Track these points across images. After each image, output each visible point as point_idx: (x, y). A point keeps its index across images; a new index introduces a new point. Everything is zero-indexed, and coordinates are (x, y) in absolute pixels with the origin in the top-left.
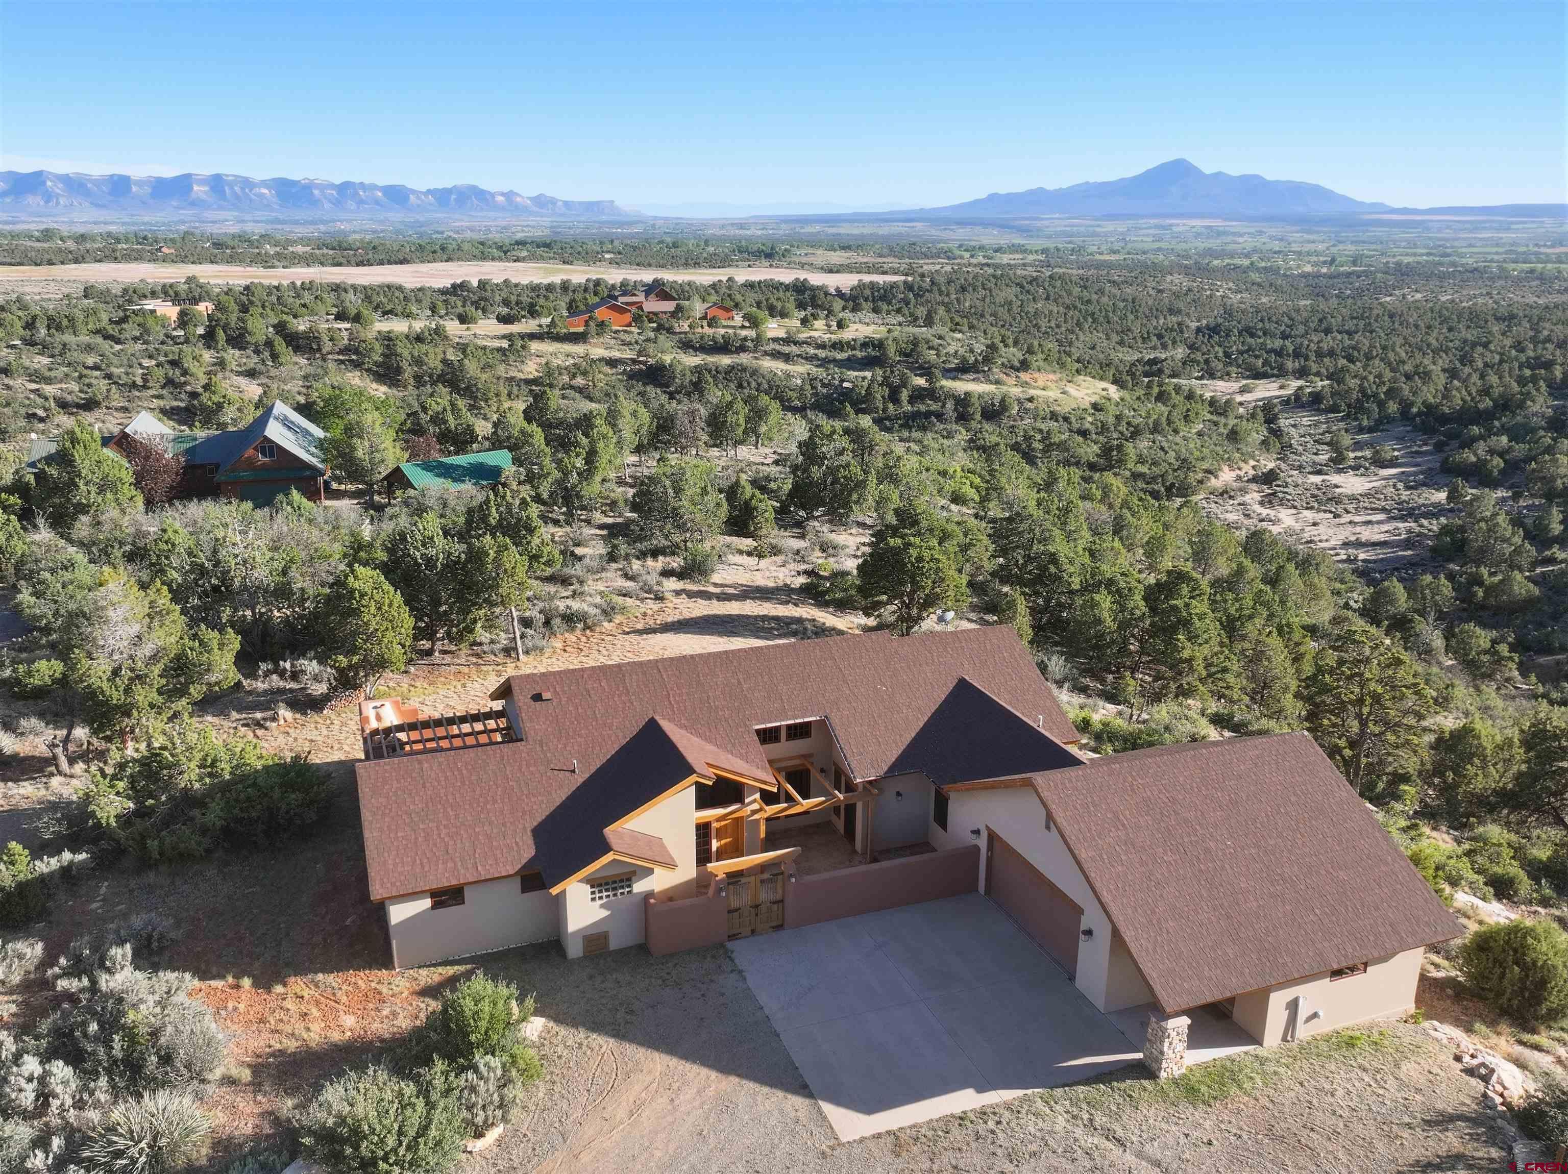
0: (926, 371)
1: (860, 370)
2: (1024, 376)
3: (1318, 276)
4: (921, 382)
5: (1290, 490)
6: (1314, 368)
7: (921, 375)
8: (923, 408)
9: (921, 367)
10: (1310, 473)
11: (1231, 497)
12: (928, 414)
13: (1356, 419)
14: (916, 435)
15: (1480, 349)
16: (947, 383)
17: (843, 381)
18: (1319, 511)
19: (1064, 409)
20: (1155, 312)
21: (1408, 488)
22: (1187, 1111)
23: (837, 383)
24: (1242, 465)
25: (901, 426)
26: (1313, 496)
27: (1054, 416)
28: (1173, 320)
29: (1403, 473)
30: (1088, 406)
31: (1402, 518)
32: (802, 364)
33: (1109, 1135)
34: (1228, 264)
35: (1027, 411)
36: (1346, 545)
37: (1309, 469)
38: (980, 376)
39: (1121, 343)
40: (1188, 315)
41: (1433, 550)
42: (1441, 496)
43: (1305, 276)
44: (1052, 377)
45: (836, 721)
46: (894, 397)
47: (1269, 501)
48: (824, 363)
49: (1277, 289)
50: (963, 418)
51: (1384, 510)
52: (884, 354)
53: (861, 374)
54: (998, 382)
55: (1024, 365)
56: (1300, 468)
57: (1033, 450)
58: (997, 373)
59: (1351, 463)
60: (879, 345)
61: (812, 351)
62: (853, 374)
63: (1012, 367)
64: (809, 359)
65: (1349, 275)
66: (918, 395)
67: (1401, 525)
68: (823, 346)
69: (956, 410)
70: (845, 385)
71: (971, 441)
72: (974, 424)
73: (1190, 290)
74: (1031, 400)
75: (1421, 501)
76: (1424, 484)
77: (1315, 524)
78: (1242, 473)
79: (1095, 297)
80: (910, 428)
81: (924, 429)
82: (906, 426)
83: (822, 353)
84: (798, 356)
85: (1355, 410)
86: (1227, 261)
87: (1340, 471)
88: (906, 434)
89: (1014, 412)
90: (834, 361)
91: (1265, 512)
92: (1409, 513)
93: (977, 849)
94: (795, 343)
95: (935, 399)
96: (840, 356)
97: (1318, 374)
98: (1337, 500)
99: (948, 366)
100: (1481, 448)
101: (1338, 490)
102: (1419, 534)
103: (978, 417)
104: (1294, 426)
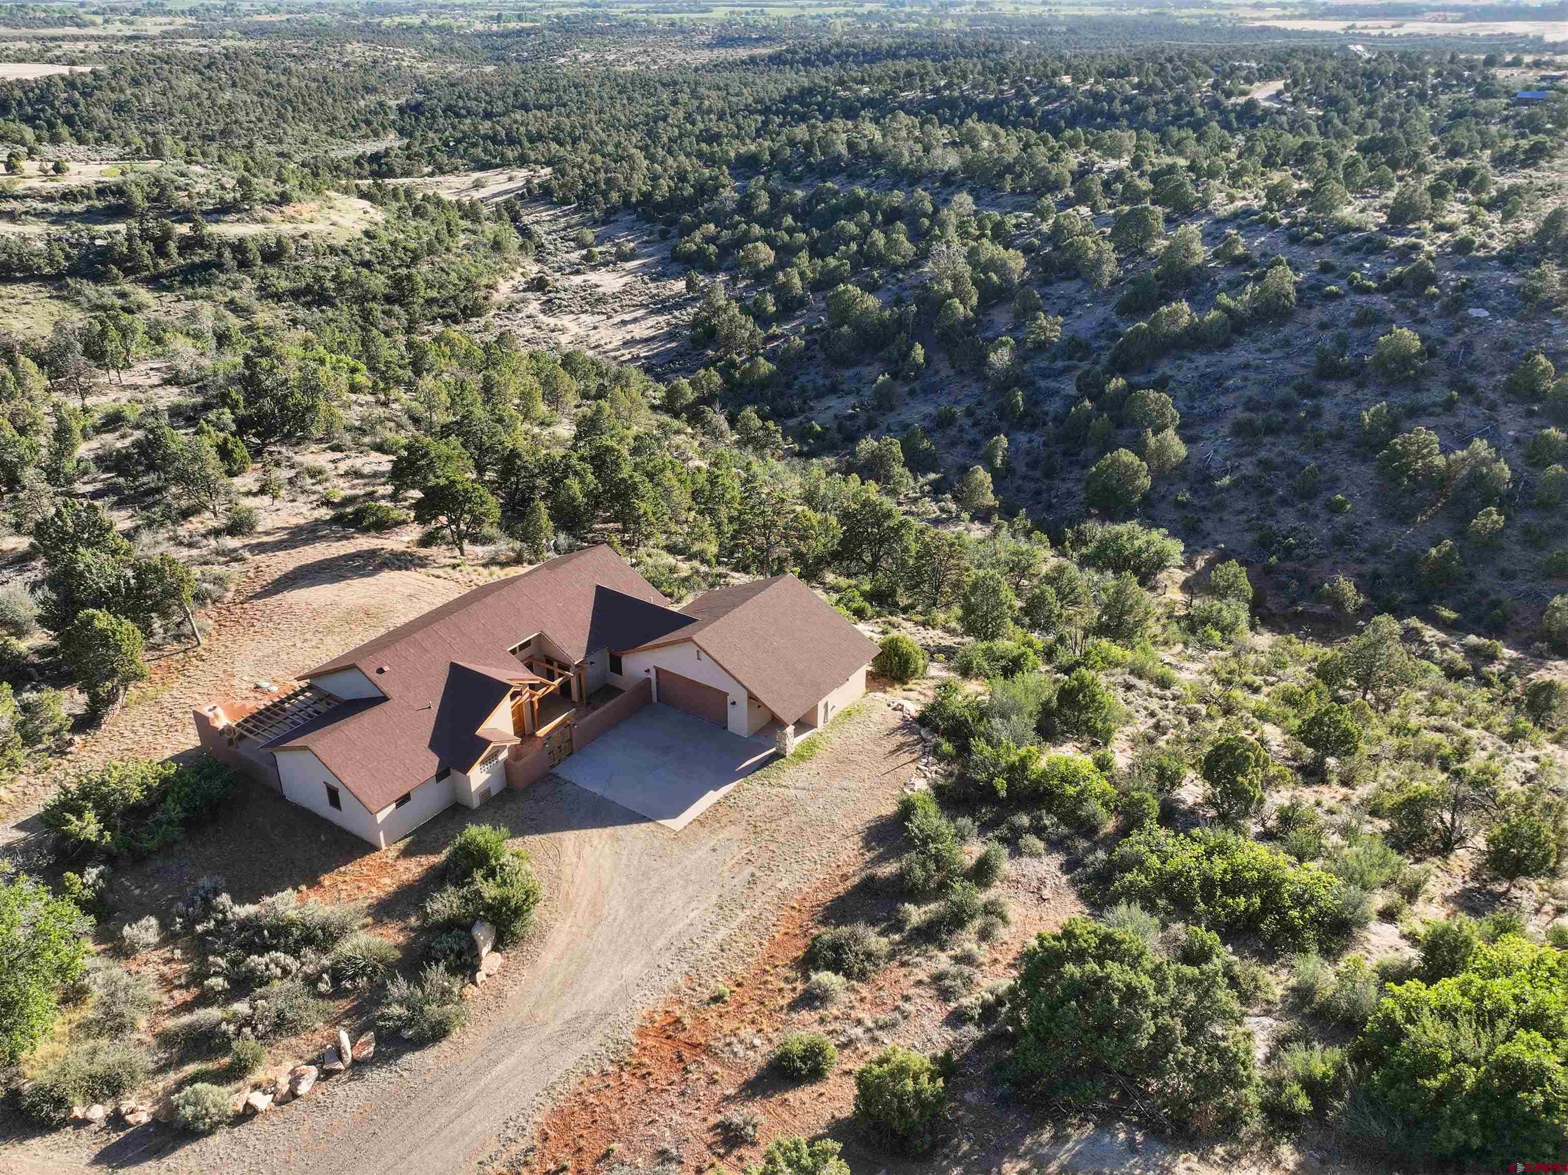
0: (184, 216)
1: (107, 223)
2: (288, 210)
3: (491, 35)
4: (184, 229)
5: (562, 295)
6: (532, 155)
7: (181, 222)
8: (197, 259)
9: (176, 213)
10: (571, 273)
11: (518, 311)
12: (206, 266)
13: (587, 210)
14: (202, 290)
15: (661, 124)
16: (212, 229)
17: (93, 238)
18: (593, 313)
19: (340, 241)
20: (351, 92)
21: (653, 280)
22: (803, 765)
23: (87, 241)
24: (513, 274)
25: (181, 282)
26: (583, 298)
27: (332, 250)
28: (372, 99)
29: (644, 265)
30: (359, 235)
31: (658, 312)
32: (34, 223)
33: (781, 786)
34: (400, 24)
35: (305, 248)
36: (626, 344)
37: (568, 270)
38: (244, 215)
39: (332, 133)
40: (384, 92)
41: (693, 340)
42: (680, 285)
43: (479, 35)
44: (313, 205)
45: (548, 633)
46: (161, 250)
47: (549, 307)
48: (60, 218)
49: (459, 54)
50: (244, 265)
51: (642, 306)
52: (130, 202)
53: (111, 227)
54: (264, 221)
55: (284, 199)
56: (560, 269)
57: (326, 290)
58: (259, 210)
59: (599, 258)
60: (119, 191)
61: (40, 206)
62: (103, 229)
63: (272, 202)
64: (41, 215)
65: (519, 33)
66: (187, 245)
67: (661, 319)
68: (50, 198)
69: (234, 258)
70: (98, 242)
71: (260, 289)
72: (257, 270)
73: (375, 62)
74: (305, 236)
75: (668, 293)
76: (664, 275)
77: (595, 328)
78: (515, 283)
79: (283, 79)
80: (192, 284)
81: (207, 283)
82: (185, 282)
83: (54, 207)
84: (27, 213)
85: (585, 201)
86: (397, 20)
87: (594, 268)
88: (189, 291)
89: (293, 251)
90: (72, 215)
91: (552, 321)
92: (662, 306)
93: (649, 680)
94: (15, 198)
95: (207, 248)
96: (78, 208)
97: (536, 162)
98: (602, 300)
99: (204, 208)
100: (698, 236)
101: (599, 290)
102: (676, 326)
103: (259, 262)
104: (537, 222)
